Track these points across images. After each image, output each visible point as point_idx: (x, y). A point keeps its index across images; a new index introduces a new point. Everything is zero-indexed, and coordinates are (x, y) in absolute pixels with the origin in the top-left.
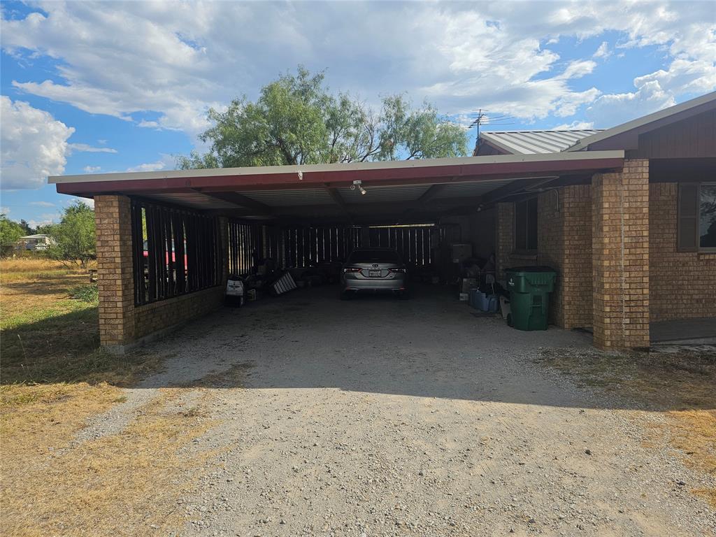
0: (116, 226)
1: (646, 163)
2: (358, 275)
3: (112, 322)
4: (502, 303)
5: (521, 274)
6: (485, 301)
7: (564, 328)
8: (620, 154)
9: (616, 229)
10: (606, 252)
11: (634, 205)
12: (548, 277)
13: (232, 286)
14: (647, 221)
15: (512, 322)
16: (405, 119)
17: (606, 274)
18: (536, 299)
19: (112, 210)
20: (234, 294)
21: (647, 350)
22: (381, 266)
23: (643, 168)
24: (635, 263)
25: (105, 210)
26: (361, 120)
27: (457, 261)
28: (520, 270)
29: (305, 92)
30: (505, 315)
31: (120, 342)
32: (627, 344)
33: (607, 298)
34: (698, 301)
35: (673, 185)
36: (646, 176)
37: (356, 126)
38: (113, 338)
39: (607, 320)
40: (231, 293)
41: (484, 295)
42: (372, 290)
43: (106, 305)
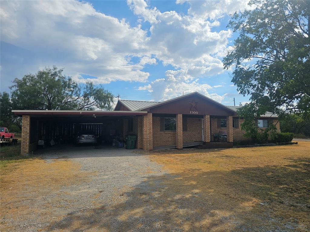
0: (28, 123)
1: (152, 114)
2: (83, 138)
3: (25, 148)
4: (124, 145)
5: (129, 136)
6: (120, 144)
7: (138, 149)
8: (147, 112)
9: (146, 126)
10: (145, 131)
11: (150, 122)
12: (135, 137)
13: (40, 142)
14: (152, 125)
15: (127, 148)
16: (94, 89)
17: (145, 135)
18: (132, 142)
19: (27, 119)
20: (41, 144)
21: (152, 150)
22: (90, 136)
23: (151, 114)
24: (150, 133)
25: (26, 119)
26: (76, 86)
27: (111, 135)
28: (128, 135)
29: (55, 74)
30: (125, 147)
31: (28, 153)
32: (149, 149)
33: (145, 140)
34: (164, 142)
35: (159, 117)
36: (152, 116)
37: (73, 88)
38: (25, 152)
39: (145, 144)
40: (40, 144)
41: (120, 143)
42: (87, 143)
43: (24, 143)
